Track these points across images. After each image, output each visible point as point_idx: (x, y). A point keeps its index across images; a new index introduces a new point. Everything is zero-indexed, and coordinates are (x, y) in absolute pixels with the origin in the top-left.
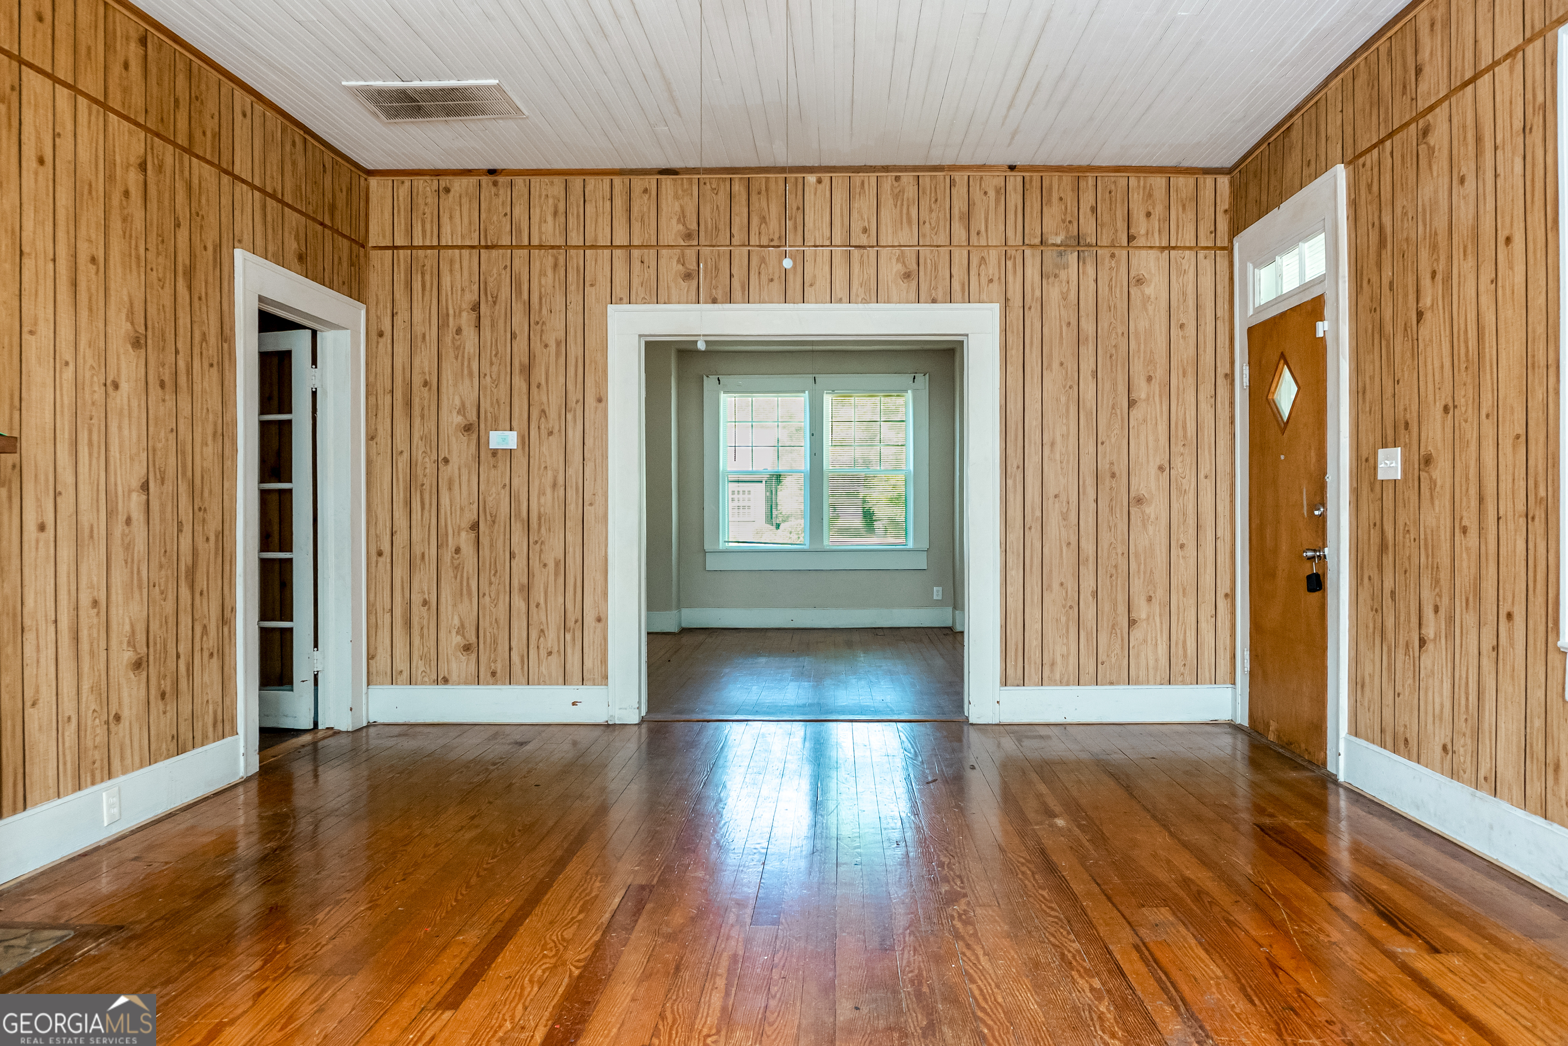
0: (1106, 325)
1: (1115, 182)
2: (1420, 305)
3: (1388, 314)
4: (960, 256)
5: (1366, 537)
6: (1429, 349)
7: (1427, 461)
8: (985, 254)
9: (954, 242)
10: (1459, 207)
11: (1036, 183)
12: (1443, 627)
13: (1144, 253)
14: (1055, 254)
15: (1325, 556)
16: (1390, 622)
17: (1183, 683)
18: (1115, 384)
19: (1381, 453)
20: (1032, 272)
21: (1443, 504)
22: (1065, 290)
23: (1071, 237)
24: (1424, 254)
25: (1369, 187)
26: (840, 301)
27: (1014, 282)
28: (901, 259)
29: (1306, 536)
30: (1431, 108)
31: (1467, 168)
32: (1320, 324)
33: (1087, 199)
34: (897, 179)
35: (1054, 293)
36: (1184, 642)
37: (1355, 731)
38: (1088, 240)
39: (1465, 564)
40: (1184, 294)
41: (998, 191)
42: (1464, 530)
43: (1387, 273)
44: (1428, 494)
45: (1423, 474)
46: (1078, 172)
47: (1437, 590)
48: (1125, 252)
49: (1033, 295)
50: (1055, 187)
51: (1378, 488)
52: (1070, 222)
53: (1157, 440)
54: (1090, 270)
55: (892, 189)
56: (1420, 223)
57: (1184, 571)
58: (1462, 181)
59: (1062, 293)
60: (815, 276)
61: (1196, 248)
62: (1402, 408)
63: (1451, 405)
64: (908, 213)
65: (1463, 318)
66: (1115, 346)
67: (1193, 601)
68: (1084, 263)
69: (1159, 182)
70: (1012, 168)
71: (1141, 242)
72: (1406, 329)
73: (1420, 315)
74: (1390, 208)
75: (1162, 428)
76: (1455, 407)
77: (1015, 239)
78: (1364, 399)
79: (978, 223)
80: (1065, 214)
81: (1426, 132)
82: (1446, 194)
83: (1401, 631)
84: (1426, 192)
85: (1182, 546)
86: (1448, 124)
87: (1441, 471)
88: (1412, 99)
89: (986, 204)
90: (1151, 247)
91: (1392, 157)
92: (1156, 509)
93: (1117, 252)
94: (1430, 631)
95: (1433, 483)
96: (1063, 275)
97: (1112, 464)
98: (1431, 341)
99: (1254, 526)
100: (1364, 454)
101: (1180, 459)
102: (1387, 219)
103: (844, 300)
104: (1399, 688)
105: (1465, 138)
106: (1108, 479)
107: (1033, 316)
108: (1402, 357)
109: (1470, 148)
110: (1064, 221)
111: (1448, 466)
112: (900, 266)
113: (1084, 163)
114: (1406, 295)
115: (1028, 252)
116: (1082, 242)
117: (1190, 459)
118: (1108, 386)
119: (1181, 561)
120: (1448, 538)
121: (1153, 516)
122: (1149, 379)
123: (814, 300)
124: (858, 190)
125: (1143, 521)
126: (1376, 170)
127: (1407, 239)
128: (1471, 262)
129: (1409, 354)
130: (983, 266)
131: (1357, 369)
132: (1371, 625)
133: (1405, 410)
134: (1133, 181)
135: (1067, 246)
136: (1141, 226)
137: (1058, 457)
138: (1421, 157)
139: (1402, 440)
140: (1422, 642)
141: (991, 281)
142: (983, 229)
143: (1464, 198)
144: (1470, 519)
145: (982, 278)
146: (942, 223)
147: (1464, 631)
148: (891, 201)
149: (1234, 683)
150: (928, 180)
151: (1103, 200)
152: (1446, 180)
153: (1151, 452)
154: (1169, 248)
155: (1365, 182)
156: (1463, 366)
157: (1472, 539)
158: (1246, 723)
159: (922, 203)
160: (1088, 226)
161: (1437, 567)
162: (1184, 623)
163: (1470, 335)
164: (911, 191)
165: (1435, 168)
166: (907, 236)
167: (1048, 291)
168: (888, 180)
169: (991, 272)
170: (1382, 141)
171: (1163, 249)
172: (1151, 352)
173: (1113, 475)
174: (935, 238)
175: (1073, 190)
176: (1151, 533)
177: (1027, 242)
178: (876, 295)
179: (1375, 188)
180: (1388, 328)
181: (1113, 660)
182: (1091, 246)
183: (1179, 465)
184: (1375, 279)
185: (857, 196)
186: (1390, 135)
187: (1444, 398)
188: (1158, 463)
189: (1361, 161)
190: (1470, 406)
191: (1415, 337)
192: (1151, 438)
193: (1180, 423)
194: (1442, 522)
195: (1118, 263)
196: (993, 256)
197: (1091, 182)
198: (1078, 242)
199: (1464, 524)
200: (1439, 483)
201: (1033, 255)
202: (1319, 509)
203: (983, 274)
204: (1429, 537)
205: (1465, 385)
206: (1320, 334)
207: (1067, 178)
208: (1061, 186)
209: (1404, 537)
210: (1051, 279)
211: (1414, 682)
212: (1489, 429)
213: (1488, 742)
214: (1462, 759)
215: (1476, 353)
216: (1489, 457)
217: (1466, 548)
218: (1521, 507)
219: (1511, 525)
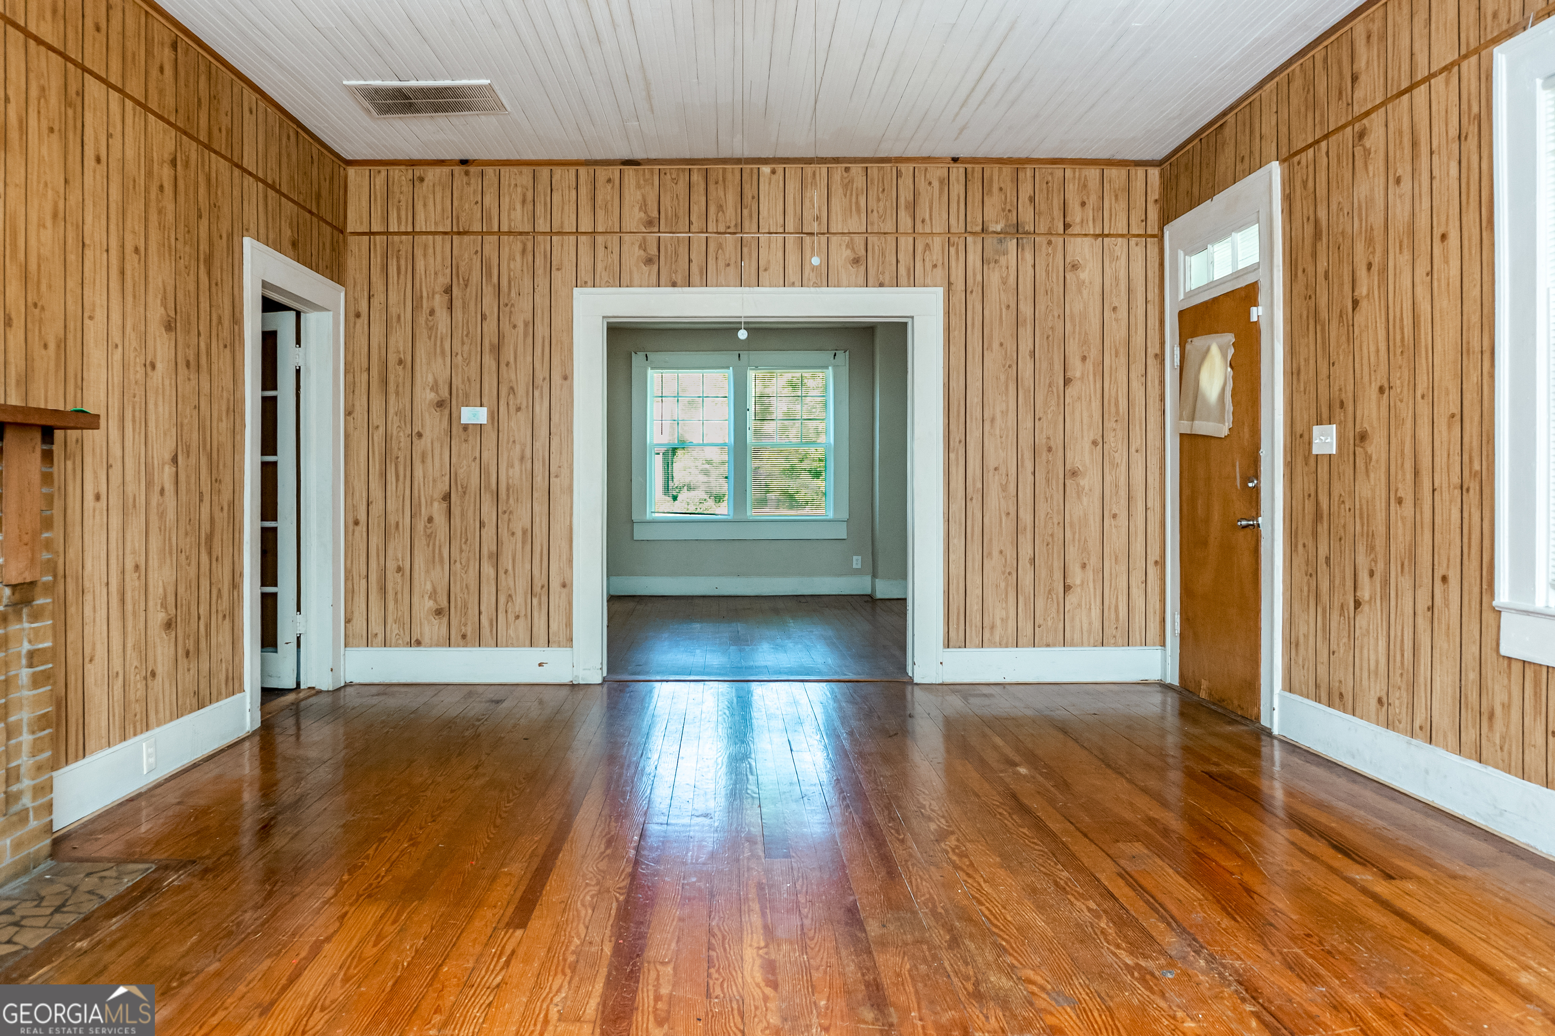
0: (1043, 308)
1: (1052, 174)
2: (1356, 294)
3: (1323, 301)
4: (906, 243)
5: (1300, 508)
6: (1365, 335)
7: (1363, 437)
8: (929, 241)
9: (901, 230)
10: (1395, 205)
11: (977, 175)
12: (1379, 590)
13: (1079, 240)
14: (995, 241)
15: (1258, 525)
16: (1324, 586)
17: (1116, 645)
18: (1051, 364)
19: (1316, 429)
20: (974, 258)
21: (1378, 477)
22: (1004, 275)
23: (1010, 226)
24: (1360, 247)
25: (1305, 183)
26: (793, 285)
27: (957, 266)
28: (850, 246)
29: (1239, 506)
30: (1367, 114)
31: (1404, 169)
32: (1254, 310)
33: (1026, 189)
34: (847, 170)
35: (994, 278)
36: (1117, 607)
37: (1289, 686)
38: (1027, 228)
39: (1400, 531)
40: (1117, 279)
41: (941, 182)
42: (1400, 501)
43: (1322, 265)
44: (1363, 468)
45: (1358, 450)
46: (1017, 164)
47: (1372, 556)
48: (1061, 239)
49: (975, 280)
50: (996, 178)
51: (1312, 462)
52: (1010, 211)
53: (1091, 416)
54: (1029, 256)
55: (842, 180)
56: (1356, 219)
57: (1116, 539)
58: (1398, 181)
59: (1002, 277)
60: (769, 262)
61: (1128, 236)
62: (1337, 388)
63: (1386, 386)
64: (857, 203)
65: (1399, 307)
66: (1052, 328)
67: (1125, 568)
68: (1023, 249)
69: (1093, 173)
70: (955, 160)
71: (1076, 229)
72: (1341, 316)
73: (1355, 303)
74: (1325, 203)
75: (1096, 405)
76: (1390, 388)
77: (957, 227)
78: (1298, 379)
79: (923, 211)
80: (1005, 204)
81: (1362, 135)
82: (1382, 192)
83: (1336, 594)
84: (1362, 190)
85: (1115, 516)
86: (1384, 129)
87: (1376, 447)
88: (1348, 104)
89: (930, 194)
90: (1086, 235)
91: (1328, 157)
92: (1090, 481)
93: (1053, 239)
94: (1365, 594)
95: (1368, 458)
96: (1003, 260)
97: (1048, 438)
98: (1367, 327)
99: (1184, 498)
100: (1299, 429)
101: (1113, 434)
102: (1322, 214)
103: (796, 283)
104: (1334, 647)
105: (1401, 142)
106: (1044, 454)
107: (975, 299)
108: (1338, 342)
109: (1406, 151)
110: (1003, 210)
111: (1383, 442)
112: (849, 251)
113: (1023, 155)
114: (1342, 285)
115: (970, 239)
116: (1020, 230)
117: (1121, 434)
118: (1045, 365)
119: (1114, 530)
120: (1383, 508)
121: (1087, 488)
122: (1084, 359)
123: (768, 284)
124: (810, 180)
125: (1078, 493)
126: (1311, 168)
127: (1343, 233)
128: (1406, 256)
129: (1344, 338)
130: (927, 252)
131: (1291, 351)
132: (1306, 589)
133: (1340, 390)
134: (1069, 173)
135: (1007, 233)
136: (1076, 215)
137: (998, 432)
138: (1357, 158)
139: (1337, 418)
140: (1357, 604)
141: (935, 266)
142: (927, 217)
143: (1400, 197)
144: (1405, 490)
145: (927, 263)
146: (889, 212)
147: (1399, 593)
148: (840, 191)
149: (1163, 644)
150: (875, 171)
151: (1041, 190)
152: (1382, 180)
153: (1085, 427)
154: (1103, 235)
155: (1300, 179)
156: (1399, 351)
157: (1408, 508)
158: (1176, 682)
159: (870, 192)
160: (1026, 214)
161: (1373, 535)
162: (1116, 588)
163: (1405, 323)
164: (859, 181)
165: (1371, 168)
166: (856, 224)
167: (989, 276)
168: (838, 171)
169: (935, 258)
170: (1317, 142)
171: (1096, 236)
172: (1086, 334)
173: (1050, 449)
174: (882, 225)
175: (1012, 181)
176: (1085, 503)
177: (969, 229)
178: (826, 278)
179: (1310, 184)
180: (1324, 314)
181: (1050, 623)
182: (1029, 233)
183: (1112, 439)
184: (1310, 269)
185: (809, 186)
186: (1326, 137)
187: (1380, 378)
188: (1092, 438)
189: (1296, 159)
190: (1405, 389)
191: (1351, 323)
192: (1085, 414)
193: (1113, 401)
194: (1378, 493)
195: (1055, 250)
196: (937, 243)
197: (1029, 173)
198: (1017, 230)
199: (1399, 495)
200: (1374, 457)
201: (975, 243)
202: (1252, 482)
203: (927, 259)
204: (1365, 507)
205: (1400, 367)
206: (1254, 318)
207: (1007, 170)
208: (1001, 177)
209: (1339, 507)
210: (992, 265)
211: (1349, 640)
212: (1424, 409)
213: (1423, 695)
214: (1397, 711)
215: (1411, 339)
216: (1424, 434)
217: (1402, 518)
218: (1456, 480)
219: (1446, 496)
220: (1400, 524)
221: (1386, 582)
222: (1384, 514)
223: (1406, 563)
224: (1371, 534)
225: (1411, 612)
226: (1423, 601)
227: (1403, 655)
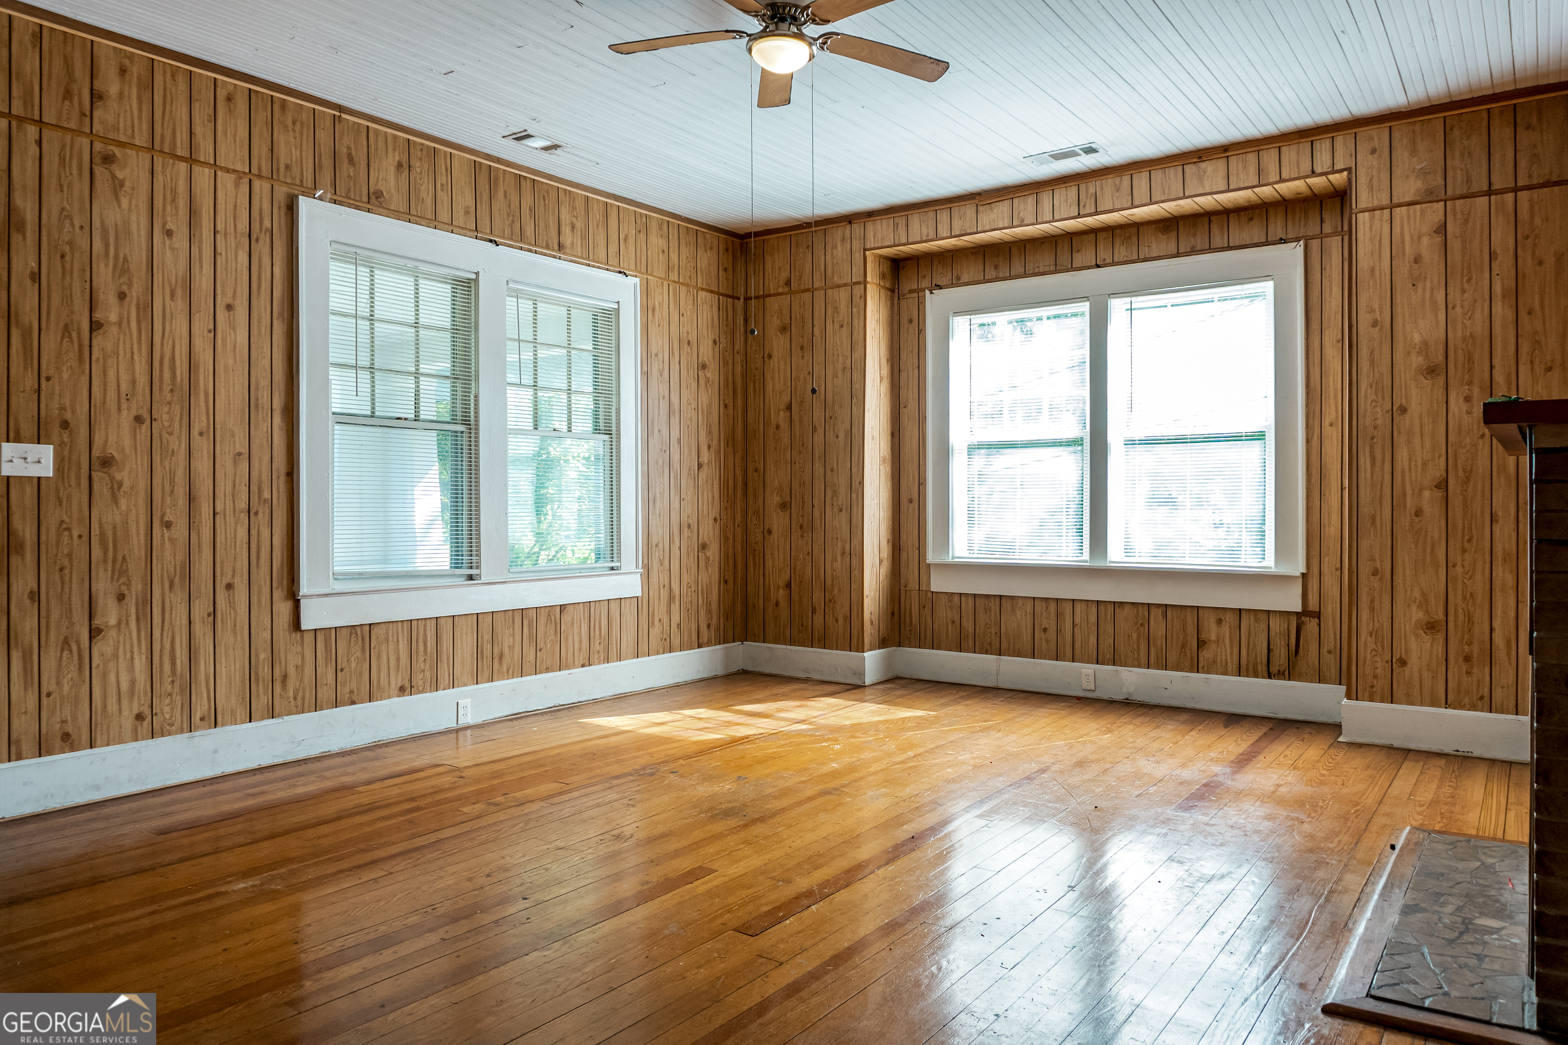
2: (96, 315)
3: (26, 304)
6: (111, 360)
7: (106, 462)
10: (164, 253)
12: (133, 611)
21: (132, 503)
24: (105, 270)
30: (118, 143)
39: (168, 552)
42: (167, 525)
44: (106, 493)
47: (121, 581)
56: (97, 238)
58: (168, 233)
62: (55, 406)
63: (147, 417)
73: (95, 325)
74: (32, 199)
76: (152, 419)
81: (107, 159)
82: (143, 233)
84: (107, 213)
86: (147, 174)
87: (129, 473)
88: (84, 114)
91: (39, 146)
94: (108, 620)
95: (115, 483)
98: (114, 353)
102: (25, 205)
105: (173, 200)
108: (57, 355)
109: (180, 213)
111: (142, 471)
114: (68, 298)
120: (142, 532)
127: (70, 242)
128: (180, 305)
133: (62, 409)
138: (98, 177)
139: (54, 439)
140: (95, 632)
143: (172, 249)
152: (144, 220)
156: (166, 388)
157: (179, 531)
161: (124, 559)
163: (178, 365)
165: (123, 200)
170: (17, 119)
180: (28, 319)
186: (35, 122)
187: (135, 409)
190: (177, 424)
191: (85, 342)
194: (132, 517)
199: (166, 519)
200: (126, 483)
204: (108, 533)
205: (169, 403)
209: (58, 535)
212: (202, 446)
213: (204, 690)
214: (167, 716)
215: (186, 381)
216: (202, 466)
217: (170, 540)
218: (242, 504)
219: (230, 519)
220: (167, 544)
221: (146, 602)
222: (142, 538)
223: (177, 580)
224: (120, 558)
225: (185, 622)
226: (201, 608)
227: (173, 663)
